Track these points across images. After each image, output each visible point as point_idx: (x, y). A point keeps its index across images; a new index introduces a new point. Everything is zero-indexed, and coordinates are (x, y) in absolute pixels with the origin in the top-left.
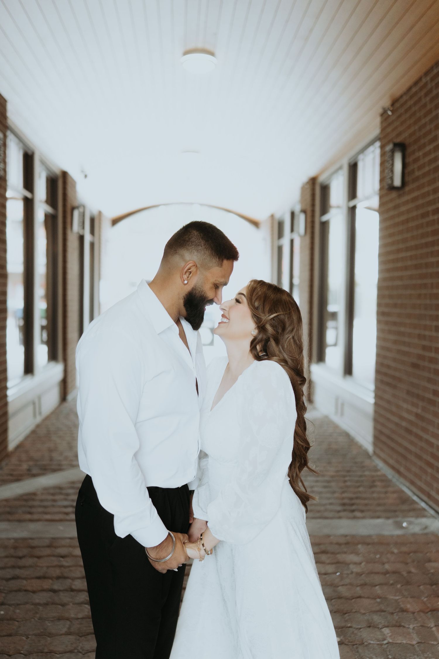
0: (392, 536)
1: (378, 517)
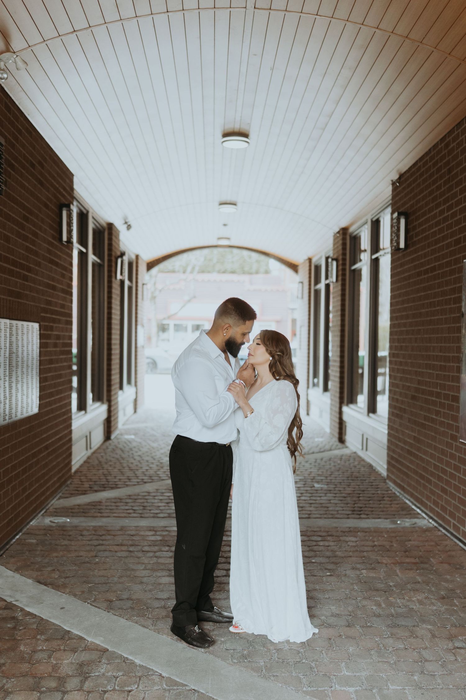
0: (386, 528)
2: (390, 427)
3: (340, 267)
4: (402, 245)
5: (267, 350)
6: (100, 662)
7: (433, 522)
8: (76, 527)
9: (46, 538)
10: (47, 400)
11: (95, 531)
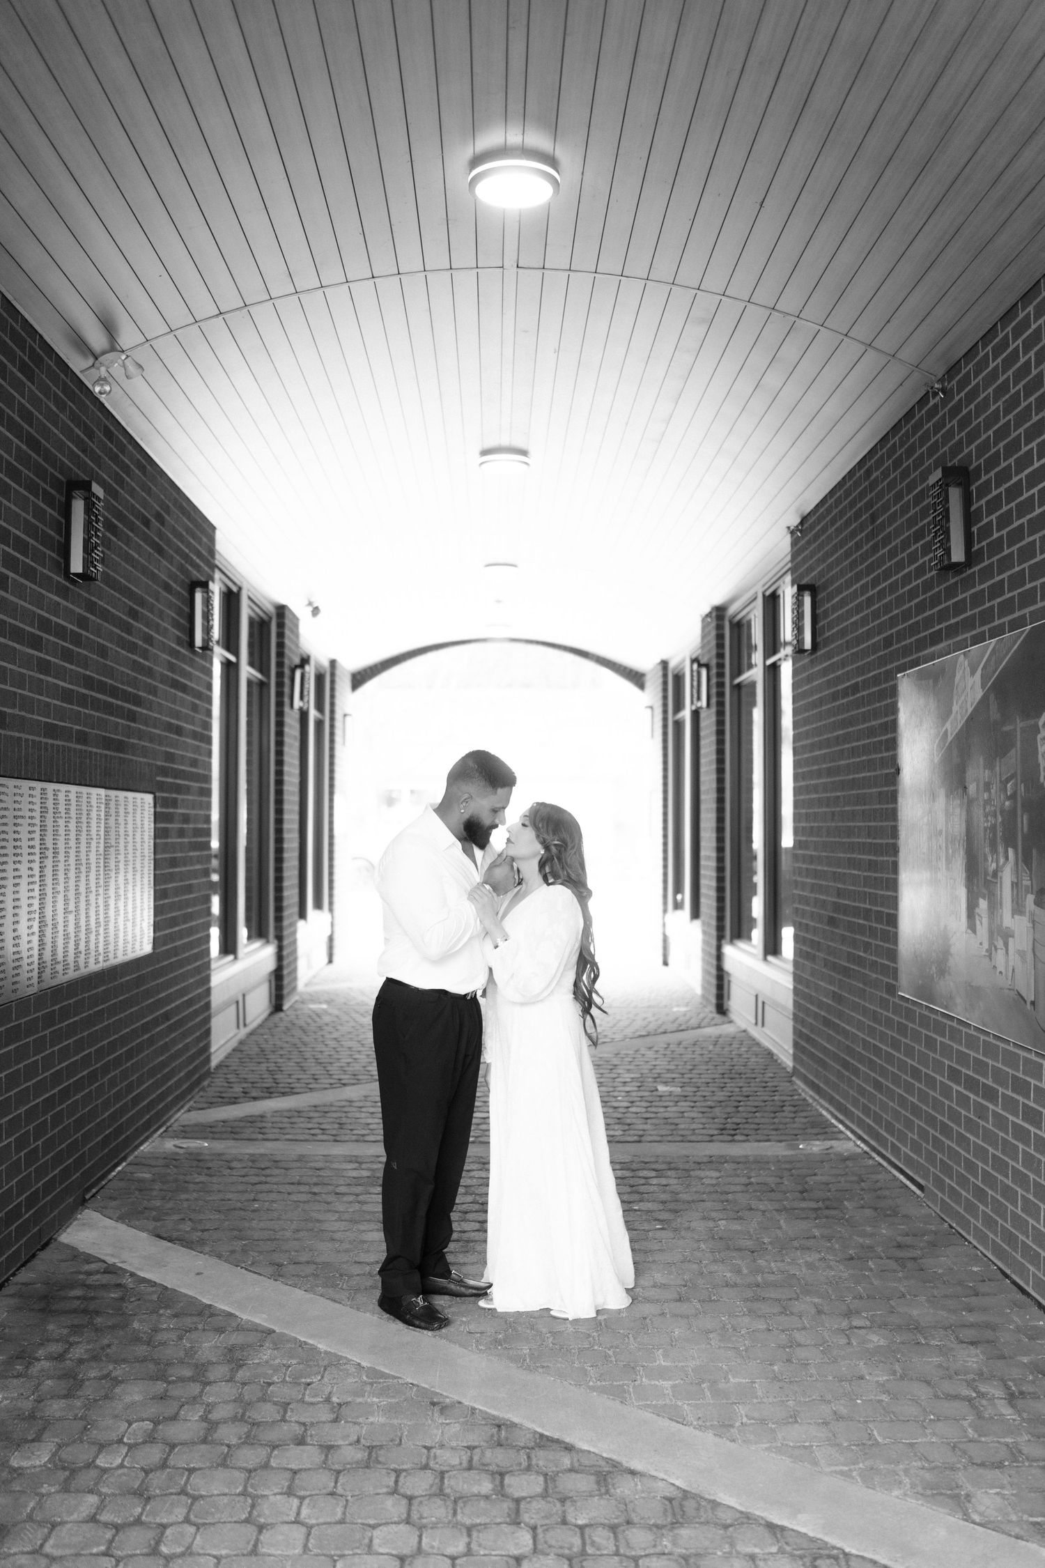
0: (776, 1156)
1: (768, 1141)
2: (797, 978)
3: (714, 681)
4: (808, 644)
5: (538, 836)
6: (262, 1346)
7: (862, 1145)
8: (219, 1155)
9: (169, 1171)
10: (167, 932)
11: (253, 1161)
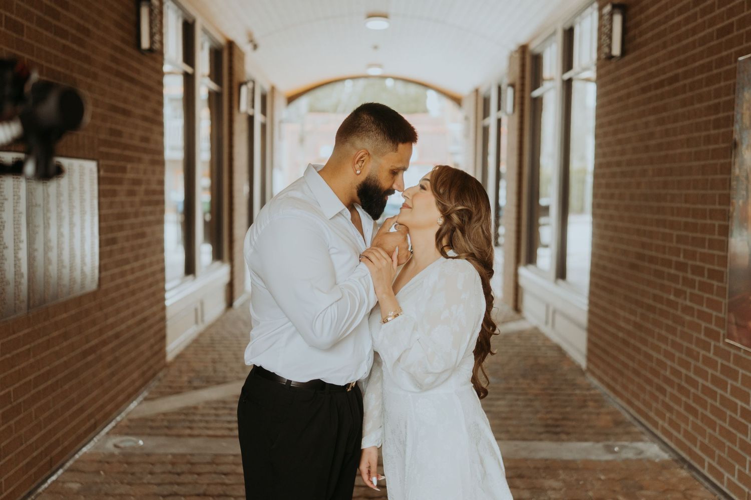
0: (600, 461)
1: (586, 440)
2: (592, 303)
3: (518, 95)
4: (616, 50)
9: (97, 479)
11: (174, 464)
